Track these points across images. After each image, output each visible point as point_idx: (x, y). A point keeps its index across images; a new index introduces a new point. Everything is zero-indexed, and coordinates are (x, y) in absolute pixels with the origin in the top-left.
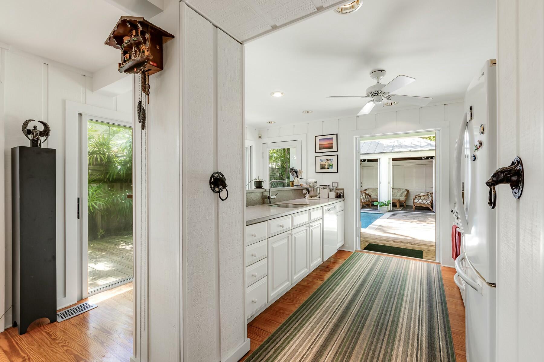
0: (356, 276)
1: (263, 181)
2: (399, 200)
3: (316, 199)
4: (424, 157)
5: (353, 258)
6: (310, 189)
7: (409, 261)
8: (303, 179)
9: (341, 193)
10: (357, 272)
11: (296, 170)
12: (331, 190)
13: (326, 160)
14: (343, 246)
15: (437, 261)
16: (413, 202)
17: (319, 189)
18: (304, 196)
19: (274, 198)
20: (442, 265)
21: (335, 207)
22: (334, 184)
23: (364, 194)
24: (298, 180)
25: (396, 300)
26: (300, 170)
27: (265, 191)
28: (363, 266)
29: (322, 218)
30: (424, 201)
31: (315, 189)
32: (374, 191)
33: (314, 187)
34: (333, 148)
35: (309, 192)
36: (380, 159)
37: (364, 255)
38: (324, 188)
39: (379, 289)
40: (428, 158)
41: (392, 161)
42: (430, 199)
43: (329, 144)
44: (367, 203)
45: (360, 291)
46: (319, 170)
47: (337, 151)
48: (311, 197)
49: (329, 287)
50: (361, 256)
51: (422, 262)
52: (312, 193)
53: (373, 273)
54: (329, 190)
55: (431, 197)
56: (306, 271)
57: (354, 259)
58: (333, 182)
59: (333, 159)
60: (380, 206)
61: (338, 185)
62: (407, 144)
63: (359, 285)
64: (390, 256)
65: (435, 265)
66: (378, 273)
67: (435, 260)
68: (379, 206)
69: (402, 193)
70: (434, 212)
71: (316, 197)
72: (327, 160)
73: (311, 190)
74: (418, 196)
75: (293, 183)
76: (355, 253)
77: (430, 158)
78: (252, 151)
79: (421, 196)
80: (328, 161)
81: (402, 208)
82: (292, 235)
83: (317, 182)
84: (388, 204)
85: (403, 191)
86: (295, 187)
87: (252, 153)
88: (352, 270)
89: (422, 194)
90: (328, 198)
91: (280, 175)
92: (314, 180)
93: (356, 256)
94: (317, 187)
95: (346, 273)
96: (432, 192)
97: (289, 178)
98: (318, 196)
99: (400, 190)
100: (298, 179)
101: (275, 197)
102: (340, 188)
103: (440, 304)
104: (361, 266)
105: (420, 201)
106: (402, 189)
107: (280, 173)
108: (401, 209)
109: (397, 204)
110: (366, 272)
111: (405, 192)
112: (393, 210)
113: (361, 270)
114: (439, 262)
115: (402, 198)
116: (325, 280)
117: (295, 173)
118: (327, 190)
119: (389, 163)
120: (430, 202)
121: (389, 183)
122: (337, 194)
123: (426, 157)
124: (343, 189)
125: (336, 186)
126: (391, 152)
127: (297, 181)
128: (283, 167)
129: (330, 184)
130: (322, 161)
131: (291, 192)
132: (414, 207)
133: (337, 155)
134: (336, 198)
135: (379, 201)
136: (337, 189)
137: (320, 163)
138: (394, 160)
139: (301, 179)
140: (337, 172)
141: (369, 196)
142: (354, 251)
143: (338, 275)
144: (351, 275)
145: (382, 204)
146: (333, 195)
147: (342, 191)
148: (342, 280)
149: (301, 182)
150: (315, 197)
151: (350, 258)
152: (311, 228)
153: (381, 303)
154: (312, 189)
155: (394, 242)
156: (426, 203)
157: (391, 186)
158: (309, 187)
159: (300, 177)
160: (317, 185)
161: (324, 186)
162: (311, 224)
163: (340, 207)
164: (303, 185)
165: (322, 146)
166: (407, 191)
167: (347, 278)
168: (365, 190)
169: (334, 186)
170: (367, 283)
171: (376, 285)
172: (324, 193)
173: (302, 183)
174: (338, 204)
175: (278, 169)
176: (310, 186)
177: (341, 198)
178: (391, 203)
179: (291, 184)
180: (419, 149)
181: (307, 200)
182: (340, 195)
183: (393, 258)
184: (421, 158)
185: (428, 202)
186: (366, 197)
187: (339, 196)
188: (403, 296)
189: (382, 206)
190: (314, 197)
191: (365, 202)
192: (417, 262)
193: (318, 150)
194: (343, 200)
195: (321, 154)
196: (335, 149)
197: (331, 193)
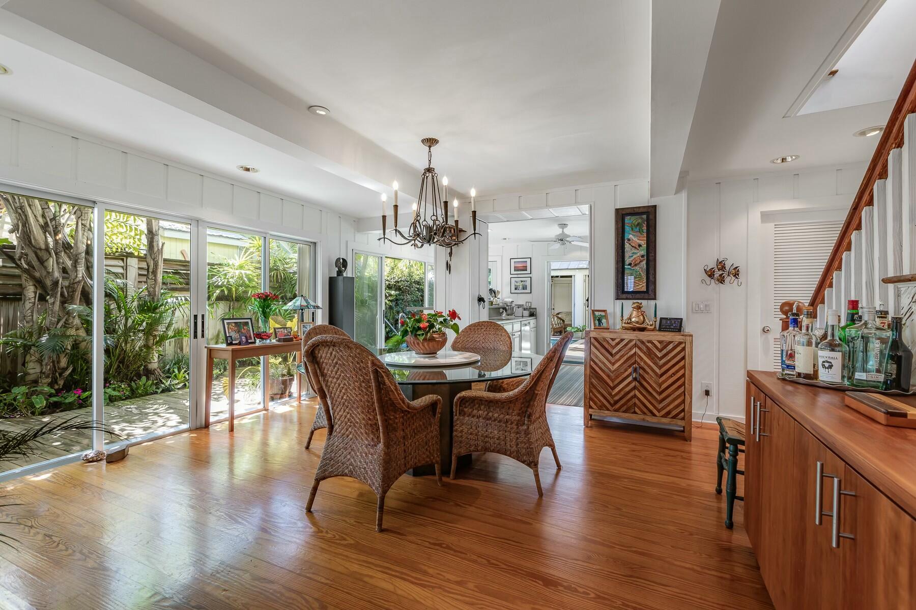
3: (513, 317)
6: (507, 308)
8: (501, 298)
9: (534, 312)
11: (494, 290)
12: (525, 309)
17: (515, 308)
18: (500, 314)
21: (528, 324)
23: (556, 318)
26: (498, 291)
29: (521, 331)
31: (512, 308)
32: (568, 315)
33: (510, 306)
35: (506, 310)
36: (574, 276)
38: (519, 308)
43: (523, 266)
44: (560, 329)
46: (513, 290)
47: (531, 274)
48: (508, 315)
52: (509, 312)
54: (523, 309)
58: (526, 302)
59: (526, 281)
60: (574, 332)
68: (572, 332)
71: (512, 315)
72: (522, 281)
75: (492, 303)
80: (522, 283)
83: (513, 302)
86: (494, 306)
90: (523, 316)
92: (511, 300)
94: (513, 306)
98: (514, 315)
100: (497, 299)
117: (493, 293)
118: (521, 310)
122: (531, 312)
124: (536, 309)
125: (530, 305)
127: (495, 301)
129: (524, 304)
130: (517, 283)
133: (531, 278)
134: (529, 316)
135: (573, 326)
136: (530, 309)
137: (515, 284)
139: (499, 298)
140: (530, 292)
141: (561, 321)
145: (576, 330)
146: (526, 313)
147: (535, 310)
149: (499, 301)
154: (509, 308)
158: (506, 306)
160: (514, 304)
163: (534, 323)
164: (500, 304)
165: (516, 269)
168: (558, 314)
169: (527, 305)
172: (519, 312)
174: (532, 321)
177: (534, 316)
186: (559, 322)
187: (532, 314)
190: (510, 315)
191: (557, 328)
193: (513, 272)
194: (536, 318)
195: (516, 276)
196: (528, 271)
197: (524, 312)
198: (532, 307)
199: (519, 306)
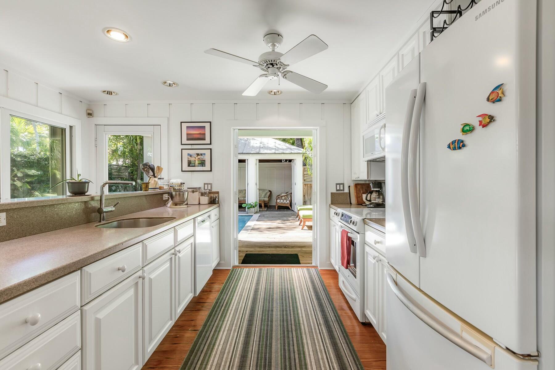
0: (241, 308)
1: (88, 183)
2: (264, 201)
4: (283, 160)
5: (231, 279)
6: (174, 193)
7: (290, 269)
8: (163, 179)
9: (216, 197)
10: (240, 301)
11: (152, 166)
12: (203, 194)
13: (196, 155)
14: (218, 264)
15: (313, 264)
16: (276, 202)
17: (187, 193)
18: (164, 203)
19: (111, 211)
20: (320, 269)
21: (209, 216)
22: (206, 186)
24: (155, 181)
25: (294, 333)
26: (158, 167)
27: (92, 199)
28: (245, 288)
29: (194, 235)
30: (285, 201)
31: (181, 193)
32: (241, 192)
33: (180, 190)
34: (205, 140)
35: (172, 197)
36: (247, 160)
37: (244, 271)
38: (193, 192)
39: (272, 321)
40: (286, 161)
41: (259, 162)
42: (289, 199)
43: (200, 134)
45: (251, 332)
46: (186, 167)
47: (211, 144)
48: (176, 205)
49: (207, 339)
50: (240, 274)
51: (302, 269)
52: (177, 199)
53: (259, 296)
54: (200, 194)
55: (290, 197)
56: (171, 324)
57: (234, 280)
58: (205, 184)
59: (205, 154)
60: (248, 208)
61: (211, 187)
62: (270, 146)
63: (247, 322)
64: (271, 268)
65: (313, 269)
66: (264, 296)
67: (312, 264)
68: (246, 208)
69: (266, 194)
70: (293, 210)
71: (183, 204)
72: (198, 155)
73: (176, 195)
74: (279, 196)
75: (147, 186)
76: (233, 271)
77: (288, 162)
78: (73, 134)
79: (282, 197)
80: (199, 157)
81: (266, 208)
82: (143, 279)
83: (184, 183)
84: (256, 205)
85: (267, 191)
86: (150, 191)
87: (73, 138)
88: (234, 298)
89: (283, 194)
90: (199, 204)
91: (129, 176)
92: (179, 181)
93: (235, 274)
94: (184, 190)
95: (228, 305)
96: (291, 192)
97: (142, 179)
98: (186, 202)
99: (264, 191)
100: (156, 179)
101: (114, 209)
102: (214, 191)
103: (336, 322)
104: (243, 289)
105: (282, 201)
106: (266, 190)
107: (129, 173)
108: (266, 210)
109: (262, 205)
110: (251, 297)
111: (268, 192)
112: (259, 211)
113: (245, 296)
114: (316, 265)
115: (266, 198)
116: (200, 328)
117: (150, 171)
118: (197, 194)
119: (256, 164)
120: (289, 201)
121: (256, 184)
122: (211, 198)
123: (285, 160)
124: (218, 193)
125: (209, 188)
126: (258, 153)
127: (152, 182)
128: (133, 165)
129: (202, 186)
130: (191, 156)
131: (144, 199)
132: (277, 207)
133: (211, 149)
134: (209, 204)
135: (246, 203)
136: (210, 193)
137: (188, 158)
138: (261, 161)
139: (160, 179)
140: (211, 171)
142: (231, 268)
143: (217, 313)
144: (234, 309)
146: (205, 200)
147: (217, 195)
148: (223, 321)
149: (160, 183)
150: (181, 204)
151: (228, 280)
152: (178, 254)
153: (279, 346)
154: (178, 193)
155: (269, 247)
156: (286, 203)
157: (258, 188)
158: (172, 190)
159: (159, 177)
160: (185, 188)
161: (192, 189)
162: (177, 249)
163: (216, 215)
164: (163, 187)
165: (190, 137)
166: (270, 191)
167: (230, 314)
169: (206, 188)
170: (256, 316)
171: (267, 316)
172: (194, 198)
173: (162, 186)
174: (214, 211)
175: (126, 167)
176: (174, 189)
177: (215, 204)
178: (258, 204)
179: (143, 186)
180: (281, 151)
181: (170, 210)
182: (215, 200)
183: (274, 269)
184: (280, 161)
185: (288, 201)
187: (213, 202)
188: (300, 324)
189: (250, 207)
190: (179, 204)
192: (298, 270)
193: (185, 141)
194: (219, 207)
195: (189, 147)
196: (207, 141)
197: (202, 198)
198: (213, 190)
199: (194, 190)
